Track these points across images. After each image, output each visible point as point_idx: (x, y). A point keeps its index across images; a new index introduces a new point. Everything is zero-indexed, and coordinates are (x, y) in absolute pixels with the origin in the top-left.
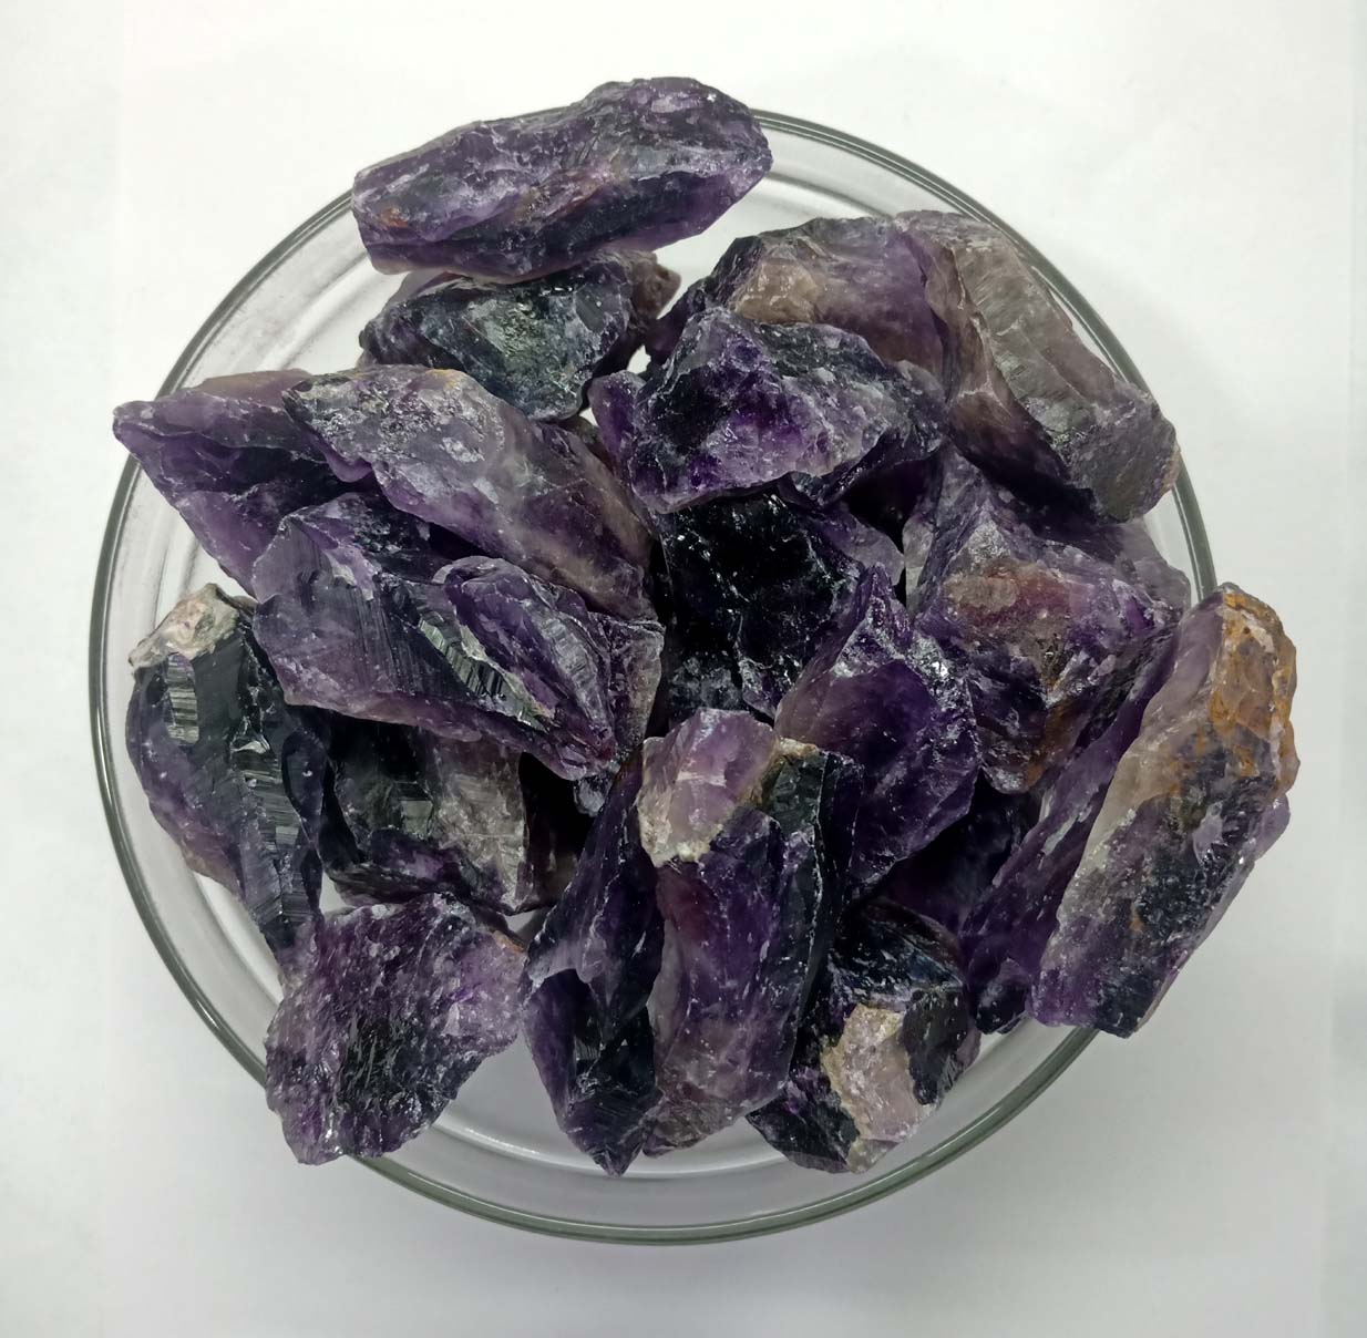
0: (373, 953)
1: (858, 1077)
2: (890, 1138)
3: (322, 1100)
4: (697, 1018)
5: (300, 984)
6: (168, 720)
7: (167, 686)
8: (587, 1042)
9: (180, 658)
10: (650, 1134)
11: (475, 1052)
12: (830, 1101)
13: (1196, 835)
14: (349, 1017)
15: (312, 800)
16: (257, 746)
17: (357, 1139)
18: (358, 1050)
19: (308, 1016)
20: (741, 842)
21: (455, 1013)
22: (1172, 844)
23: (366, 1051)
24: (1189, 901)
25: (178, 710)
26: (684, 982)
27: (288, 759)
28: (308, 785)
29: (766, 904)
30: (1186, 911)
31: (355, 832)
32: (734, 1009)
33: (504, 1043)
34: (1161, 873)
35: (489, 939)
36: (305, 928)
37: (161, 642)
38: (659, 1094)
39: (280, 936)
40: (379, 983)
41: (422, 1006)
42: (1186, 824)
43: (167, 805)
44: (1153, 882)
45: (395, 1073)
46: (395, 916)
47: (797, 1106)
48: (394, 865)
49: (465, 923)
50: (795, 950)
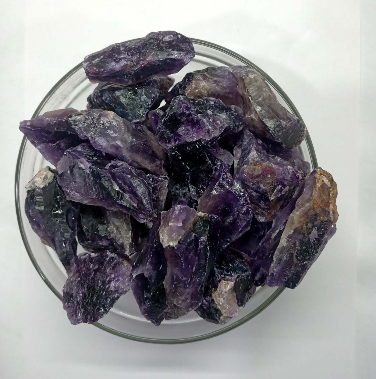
0: (91, 267)
1: (222, 300)
2: (230, 316)
3: (78, 307)
4: (176, 287)
5: (72, 275)
6: (36, 204)
7: (35, 195)
8: (148, 292)
9: (39, 188)
10: (166, 315)
11: (118, 295)
12: (215, 306)
13: (310, 236)
14: (84, 285)
15: (74, 226)
16: (59, 212)
17: (86, 318)
18: (87, 294)
19: (74, 284)
20: (187, 241)
21: (112, 284)
22: (304, 238)
23: (89, 294)
24: (309, 253)
25: (38, 202)
26: (172, 277)
27: (68, 214)
28: (74, 222)
29: (194, 257)
30: (308, 255)
31: (86, 234)
32: (186, 285)
33: (126, 292)
34: (300, 246)
35: (122, 263)
36: (73, 260)
37: (34, 183)
38: (167, 306)
39: (66, 262)
40: (92, 275)
41: (104, 283)
42: (307, 233)
43: (36, 227)
44: (299, 248)
45: (96, 301)
46: (97, 257)
47: (206, 307)
48: (97, 242)
49: (116, 259)
50: (203, 269)
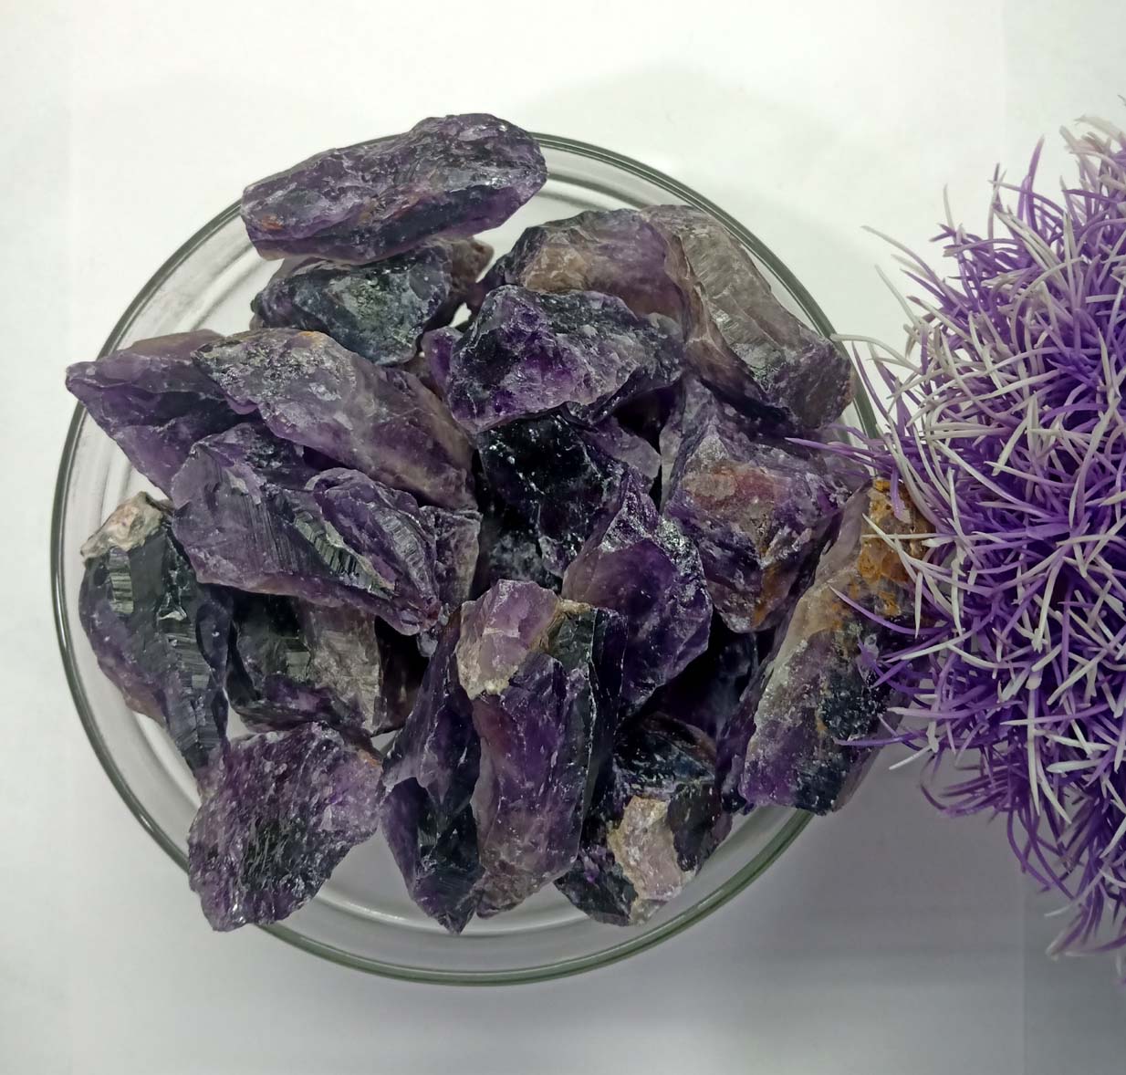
0: (267, 769)
1: (635, 853)
2: (661, 899)
3: (230, 884)
4: (506, 811)
5: (213, 795)
6: (111, 598)
7: (109, 572)
8: (427, 832)
9: (119, 551)
10: (480, 901)
11: (345, 843)
12: (615, 873)
14: (249, 819)
15: (220, 658)
16: (177, 615)
17: (256, 912)
18: (256, 843)
19: (219, 819)
20: (533, 678)
21: (328, 814)
22: (841, 667)
23: (262, 843)
24: (860, 710)
25: (117, 590)
26: (496, 784)
27: (201, 623)
28: (216, 644)
29: (554, 725)
30: (859, 718)
31: (252, 677)
32: (532, 804)
33: (367, 836)
34: (835, 688)
35: (355, 757)
36: (216, 752)
37: (104, 538)
38: (483, 871)
39: (196, 760)
40: (271, 792)
41: (303, 810)
43: (111, 661)
44: (830, 695)
45: (283, 861)
46: (284, 740)
47: (592, 877)
48: (283, 701)
49: (336, 745)
50: (578, 757)
